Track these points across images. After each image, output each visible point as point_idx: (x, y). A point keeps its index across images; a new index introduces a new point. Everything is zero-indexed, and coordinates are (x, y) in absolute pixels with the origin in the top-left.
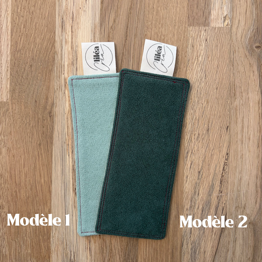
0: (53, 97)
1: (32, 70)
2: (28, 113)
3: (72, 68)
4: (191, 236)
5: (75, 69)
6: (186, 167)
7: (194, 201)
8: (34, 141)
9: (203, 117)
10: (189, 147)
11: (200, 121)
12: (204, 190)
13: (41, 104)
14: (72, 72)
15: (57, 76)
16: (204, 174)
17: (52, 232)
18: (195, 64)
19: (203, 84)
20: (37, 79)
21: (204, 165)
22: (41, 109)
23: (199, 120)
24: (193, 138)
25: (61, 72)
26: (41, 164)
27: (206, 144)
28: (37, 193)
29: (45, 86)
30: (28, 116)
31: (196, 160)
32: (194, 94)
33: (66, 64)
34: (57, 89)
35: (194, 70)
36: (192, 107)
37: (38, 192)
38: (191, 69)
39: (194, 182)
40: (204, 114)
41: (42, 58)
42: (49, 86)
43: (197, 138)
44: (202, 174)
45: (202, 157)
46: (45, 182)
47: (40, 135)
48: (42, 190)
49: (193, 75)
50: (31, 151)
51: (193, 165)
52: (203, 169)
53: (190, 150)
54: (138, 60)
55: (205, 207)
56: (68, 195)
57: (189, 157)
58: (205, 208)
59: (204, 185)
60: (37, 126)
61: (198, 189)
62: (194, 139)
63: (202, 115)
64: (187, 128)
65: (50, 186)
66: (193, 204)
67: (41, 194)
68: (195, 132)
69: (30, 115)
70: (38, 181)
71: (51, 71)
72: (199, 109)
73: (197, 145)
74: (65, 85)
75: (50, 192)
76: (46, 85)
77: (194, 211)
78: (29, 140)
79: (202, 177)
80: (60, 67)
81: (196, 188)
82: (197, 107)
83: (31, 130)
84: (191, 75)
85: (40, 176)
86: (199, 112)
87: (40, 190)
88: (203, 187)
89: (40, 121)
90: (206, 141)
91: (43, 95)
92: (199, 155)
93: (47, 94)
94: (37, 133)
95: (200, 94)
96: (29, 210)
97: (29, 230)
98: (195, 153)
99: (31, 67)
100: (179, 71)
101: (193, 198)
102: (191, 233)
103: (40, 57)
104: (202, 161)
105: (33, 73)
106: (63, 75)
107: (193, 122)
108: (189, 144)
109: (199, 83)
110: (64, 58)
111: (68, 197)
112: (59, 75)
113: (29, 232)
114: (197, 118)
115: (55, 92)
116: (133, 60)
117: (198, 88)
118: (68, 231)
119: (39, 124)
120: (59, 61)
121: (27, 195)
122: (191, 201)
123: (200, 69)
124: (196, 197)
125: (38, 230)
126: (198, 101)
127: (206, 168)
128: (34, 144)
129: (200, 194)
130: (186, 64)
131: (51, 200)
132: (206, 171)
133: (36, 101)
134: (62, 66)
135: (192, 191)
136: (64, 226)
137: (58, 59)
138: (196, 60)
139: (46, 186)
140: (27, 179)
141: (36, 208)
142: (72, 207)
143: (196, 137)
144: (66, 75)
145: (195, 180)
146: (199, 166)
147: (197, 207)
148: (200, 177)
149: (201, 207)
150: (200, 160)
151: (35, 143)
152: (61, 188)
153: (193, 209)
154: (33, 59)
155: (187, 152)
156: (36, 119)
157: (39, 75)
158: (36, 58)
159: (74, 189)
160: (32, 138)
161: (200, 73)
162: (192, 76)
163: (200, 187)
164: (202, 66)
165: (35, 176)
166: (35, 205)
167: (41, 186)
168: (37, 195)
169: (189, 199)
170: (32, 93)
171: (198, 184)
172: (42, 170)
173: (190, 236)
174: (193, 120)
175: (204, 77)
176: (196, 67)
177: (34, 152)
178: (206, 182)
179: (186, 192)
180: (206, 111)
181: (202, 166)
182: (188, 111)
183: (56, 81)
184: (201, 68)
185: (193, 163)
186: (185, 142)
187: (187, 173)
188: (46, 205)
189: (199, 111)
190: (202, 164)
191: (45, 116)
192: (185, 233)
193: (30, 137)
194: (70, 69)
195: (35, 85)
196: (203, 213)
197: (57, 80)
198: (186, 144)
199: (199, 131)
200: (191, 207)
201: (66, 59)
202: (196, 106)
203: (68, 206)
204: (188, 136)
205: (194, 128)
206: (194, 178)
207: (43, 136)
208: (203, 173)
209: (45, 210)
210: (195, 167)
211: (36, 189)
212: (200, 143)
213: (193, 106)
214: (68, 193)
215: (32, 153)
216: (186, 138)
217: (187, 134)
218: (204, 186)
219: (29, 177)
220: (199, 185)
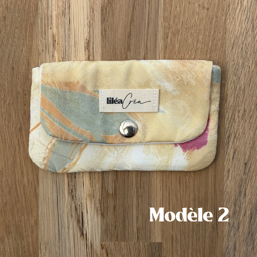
0: (36, 62)
1: (6, 24)
2: (2, 85)
3: (63, 20)
4: (236, 254)
5: (67, 21)
6: (226, 158)
7: (239, 205)
8: (12, 124)
9: (251, 86)
10: (231, 128)
11: (247, 92)
12: (253, 189)
13: (20, 72)
14: (63, 25)
15: (42, 31)
16: (253, 167)
17: (41, 252)
18: (238, 10)
19: (249, 39)
20: (14, 36)
21: (253, 154)
22: (20, 79)
23: (245, 90)
24: (236, 116)
25: (48, 26)
26: (23, 157)
27: (255, 124)
28: (18, 197)
29: (25, 47)
30: (2, 89)
31: (241, 148)
32: (238, 53)
33: (55, 15)
34: (43, 50)
35: (236, 19)
36: (234, 73)
37: (20, 196)
38: (233, 18)
39: (238, 178)
40: (252, 81)
41: (19, 6)
42: (31, 46)
43: (243, 116)
44: (250, 167)
45: (250, 143)
46: (29, 183)
47: (20, 115)
48: (25, 193)
49: (235, 26)
50: (8, 139)
51: (236, 154)
52: (252, 159)
53: (233, 133)
54: (157, 6)
55: (254, 212)
56: (61, 200)
57: (231, 143)
58: (254, 214)
59: (253, 182)
60: (15, 103)
61: (244, 188)
62: (239, 117)
63: (249, 83)
64: (228, 102)
65: (37, 187)
66: (238, 209)
67: (24, 199)
68: (240, 108)
69: (5, 87)
70: (19, 181)
71: (33, 24)
72: (245, 75)
73: (242, 126)
74: (54, 45)
75: (36, 196)
76: (26, 45)
77: (238, 218)
78: (5, 123)
79: (249, 171)
80: (46, 19)
81: (241, 187)
82: (242, 72)
83: (7, 109)
84: (232, 26)
85: (22, 174)
86: (245, 79)
87: (22, 194)
88: (251, 184)
89: (19, 97)
90: (254, 119)
91: (23, 60)
92: (245, 141)
93: (28, 57)
94: (15, 114)
95: (246, 53)
96: (8, 222)
97: (8, 250)
98: (239, 137)
99: (5, 20)
100: (216, 21)
101: (237, 201)
102: (235, 249)
103: (17, 5)
104: (250, 148)
105: (8, 28)
106: (51, 31)
107: (236, 93)
108: (231, 124)
109: (244, 37)
110: (52, 6)
111: (62, 202)
112: (45, 31)
113: (9, 252)
114: (242, 87)
115: (39, 54)
116: (149, 7)
117: (243, 44)
118: (63, 250)
119: (19, 100)
120: (44, 10)
121: (4, 200)
122: (235, 205)
123: (245, 17)
124: (242, 199)
125: (20, 249)
126: (243, 64)
127: (255, 158)
128: (12, 129)
129: (247, 195)
130: (225, 10)
131: (38, 208)
132: (255, 162)
133: (13, 68)
134: (49, 18)
135: (235, 191)
136: (56, 243)
137: (43, 8)
138: (240, 4)
139: (31, 187)
140: (4, 179)
141: (17, 218)
142: (68, 216)
143: (241, 115)
144: (55, 30)
145: (239, 175)
146: (245, 156)
147: (242, 213)
148: (247, 171)
149: (248, 213)
150: (247, 147)
151: (14, 128)
152: (51, 189)
153: (238, 215)
154: (7, 8)
155: (228, 136)
156: (14, 93)
157: (16, 31)
158: (12, 6)
159: (70, 191)
160: (9, 121)
161: (245, 24)
162: (234, 28)
163: (247, 184)
164: (249, 13)
165: (15, 174)
166: (16, 214)
167: (24, 188)
168: (18, 201)
169: (232, 202)
170: (8, 57)
171: (244, 181)
172: (24, 166)
173: (233, 254)
174: (237, 90)
175: (251, 29)
176: (240, 14)
177: (12, 140)
178: (255, 178)
179: (228, 193)
180: (255, 77)
181: (250, 156)
182: (229, 77)
183: (41, 39)
184: (247, 16)
185: (237, 151)
186: (226, 122)
187: (228, 165)
188: (32, 214)
189: (245, 77)
190: (250, 153)
191: (26, 89)
192: (226, 250)
193: (5, 119)
194: (60, 21)
195: (11, 46)
196: (252, 221)
197: (42, 37)
198: (227, 125)
199: (244, 106)
200: (235, 213)
201: (54, 8)
202: (240, 70)
203: (62, 215)
204: (230, 114)
205: (238, 102)
206: (239, 172)
207: (25, 117)
208: (251, 164)
209: (29, 221)
210: (239, 156)
211: (17, 192)
212: (246, 124)
213: (236, 71)
214: (61, 197)
215: (9, 142)
216: (227, 116)
217: (228, 110)
218: (253, 184)
219: (7, 176)
220: (245, 183)
